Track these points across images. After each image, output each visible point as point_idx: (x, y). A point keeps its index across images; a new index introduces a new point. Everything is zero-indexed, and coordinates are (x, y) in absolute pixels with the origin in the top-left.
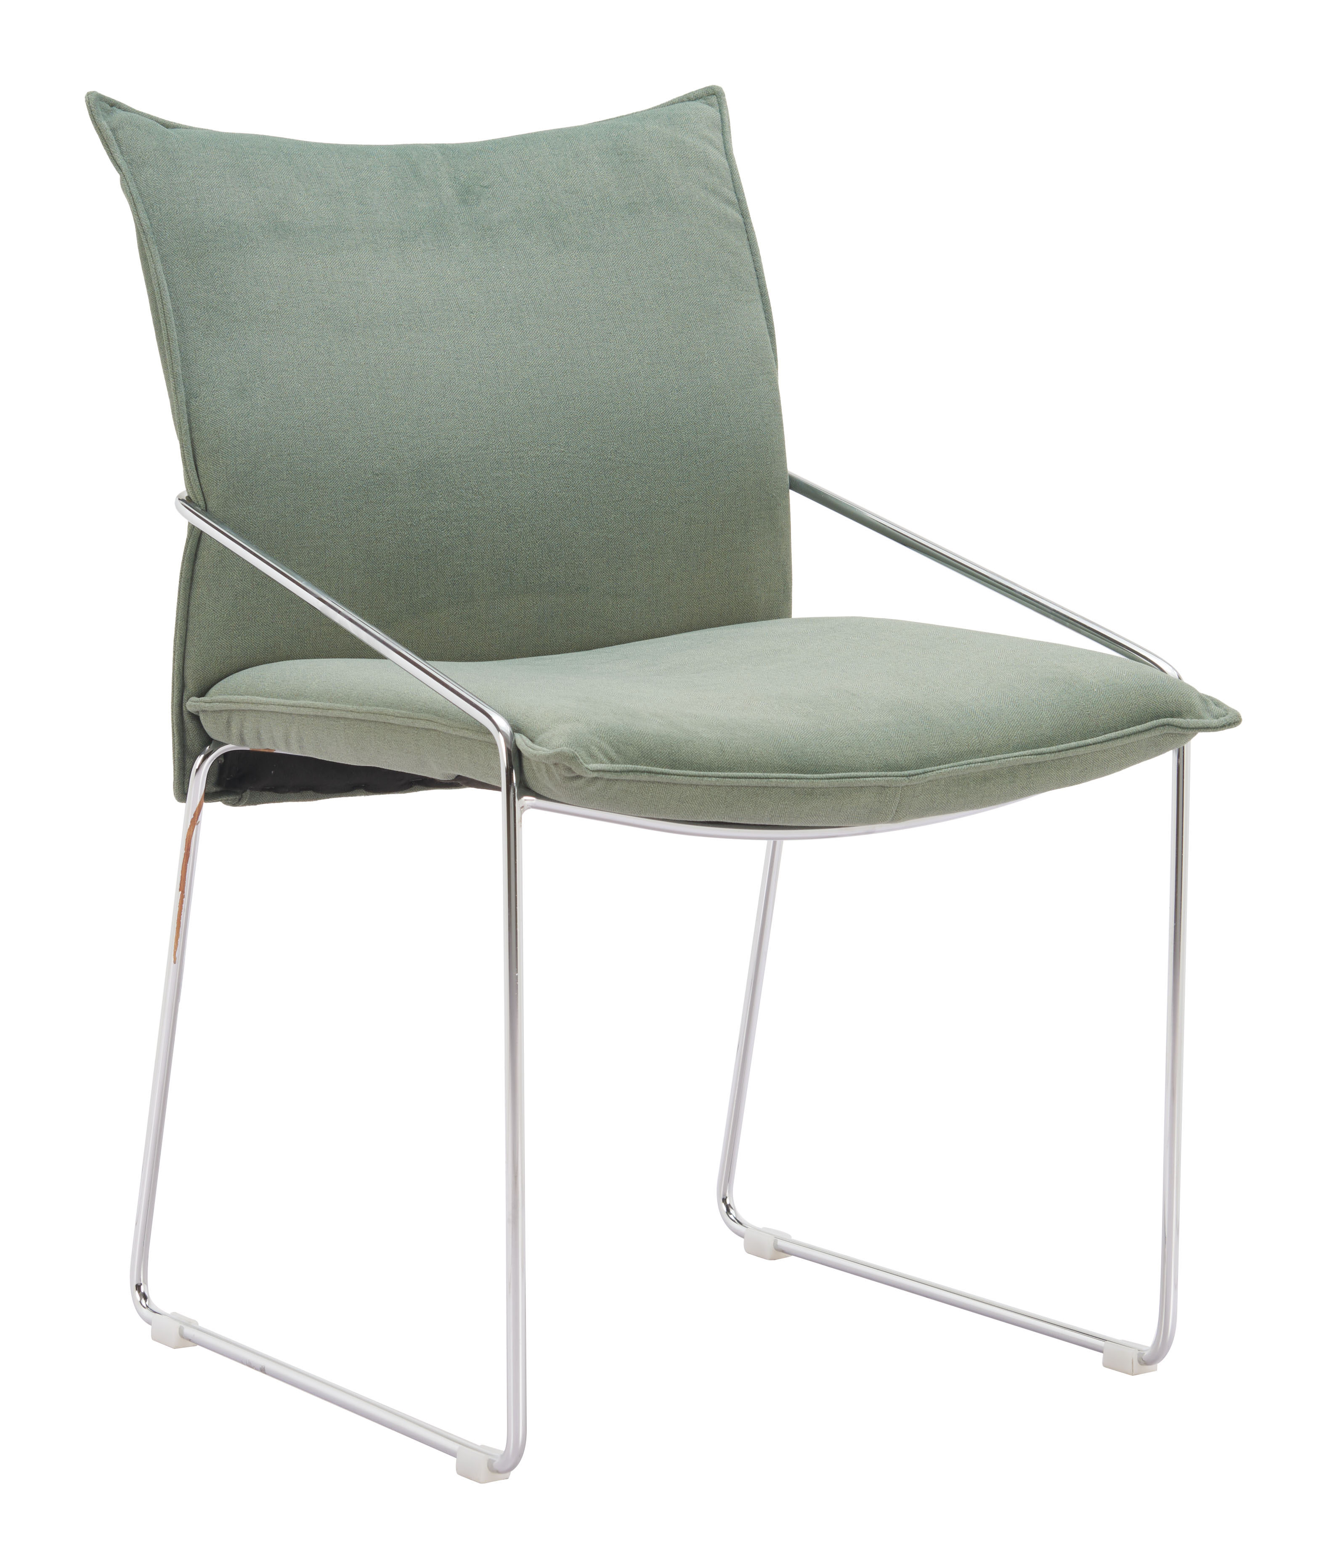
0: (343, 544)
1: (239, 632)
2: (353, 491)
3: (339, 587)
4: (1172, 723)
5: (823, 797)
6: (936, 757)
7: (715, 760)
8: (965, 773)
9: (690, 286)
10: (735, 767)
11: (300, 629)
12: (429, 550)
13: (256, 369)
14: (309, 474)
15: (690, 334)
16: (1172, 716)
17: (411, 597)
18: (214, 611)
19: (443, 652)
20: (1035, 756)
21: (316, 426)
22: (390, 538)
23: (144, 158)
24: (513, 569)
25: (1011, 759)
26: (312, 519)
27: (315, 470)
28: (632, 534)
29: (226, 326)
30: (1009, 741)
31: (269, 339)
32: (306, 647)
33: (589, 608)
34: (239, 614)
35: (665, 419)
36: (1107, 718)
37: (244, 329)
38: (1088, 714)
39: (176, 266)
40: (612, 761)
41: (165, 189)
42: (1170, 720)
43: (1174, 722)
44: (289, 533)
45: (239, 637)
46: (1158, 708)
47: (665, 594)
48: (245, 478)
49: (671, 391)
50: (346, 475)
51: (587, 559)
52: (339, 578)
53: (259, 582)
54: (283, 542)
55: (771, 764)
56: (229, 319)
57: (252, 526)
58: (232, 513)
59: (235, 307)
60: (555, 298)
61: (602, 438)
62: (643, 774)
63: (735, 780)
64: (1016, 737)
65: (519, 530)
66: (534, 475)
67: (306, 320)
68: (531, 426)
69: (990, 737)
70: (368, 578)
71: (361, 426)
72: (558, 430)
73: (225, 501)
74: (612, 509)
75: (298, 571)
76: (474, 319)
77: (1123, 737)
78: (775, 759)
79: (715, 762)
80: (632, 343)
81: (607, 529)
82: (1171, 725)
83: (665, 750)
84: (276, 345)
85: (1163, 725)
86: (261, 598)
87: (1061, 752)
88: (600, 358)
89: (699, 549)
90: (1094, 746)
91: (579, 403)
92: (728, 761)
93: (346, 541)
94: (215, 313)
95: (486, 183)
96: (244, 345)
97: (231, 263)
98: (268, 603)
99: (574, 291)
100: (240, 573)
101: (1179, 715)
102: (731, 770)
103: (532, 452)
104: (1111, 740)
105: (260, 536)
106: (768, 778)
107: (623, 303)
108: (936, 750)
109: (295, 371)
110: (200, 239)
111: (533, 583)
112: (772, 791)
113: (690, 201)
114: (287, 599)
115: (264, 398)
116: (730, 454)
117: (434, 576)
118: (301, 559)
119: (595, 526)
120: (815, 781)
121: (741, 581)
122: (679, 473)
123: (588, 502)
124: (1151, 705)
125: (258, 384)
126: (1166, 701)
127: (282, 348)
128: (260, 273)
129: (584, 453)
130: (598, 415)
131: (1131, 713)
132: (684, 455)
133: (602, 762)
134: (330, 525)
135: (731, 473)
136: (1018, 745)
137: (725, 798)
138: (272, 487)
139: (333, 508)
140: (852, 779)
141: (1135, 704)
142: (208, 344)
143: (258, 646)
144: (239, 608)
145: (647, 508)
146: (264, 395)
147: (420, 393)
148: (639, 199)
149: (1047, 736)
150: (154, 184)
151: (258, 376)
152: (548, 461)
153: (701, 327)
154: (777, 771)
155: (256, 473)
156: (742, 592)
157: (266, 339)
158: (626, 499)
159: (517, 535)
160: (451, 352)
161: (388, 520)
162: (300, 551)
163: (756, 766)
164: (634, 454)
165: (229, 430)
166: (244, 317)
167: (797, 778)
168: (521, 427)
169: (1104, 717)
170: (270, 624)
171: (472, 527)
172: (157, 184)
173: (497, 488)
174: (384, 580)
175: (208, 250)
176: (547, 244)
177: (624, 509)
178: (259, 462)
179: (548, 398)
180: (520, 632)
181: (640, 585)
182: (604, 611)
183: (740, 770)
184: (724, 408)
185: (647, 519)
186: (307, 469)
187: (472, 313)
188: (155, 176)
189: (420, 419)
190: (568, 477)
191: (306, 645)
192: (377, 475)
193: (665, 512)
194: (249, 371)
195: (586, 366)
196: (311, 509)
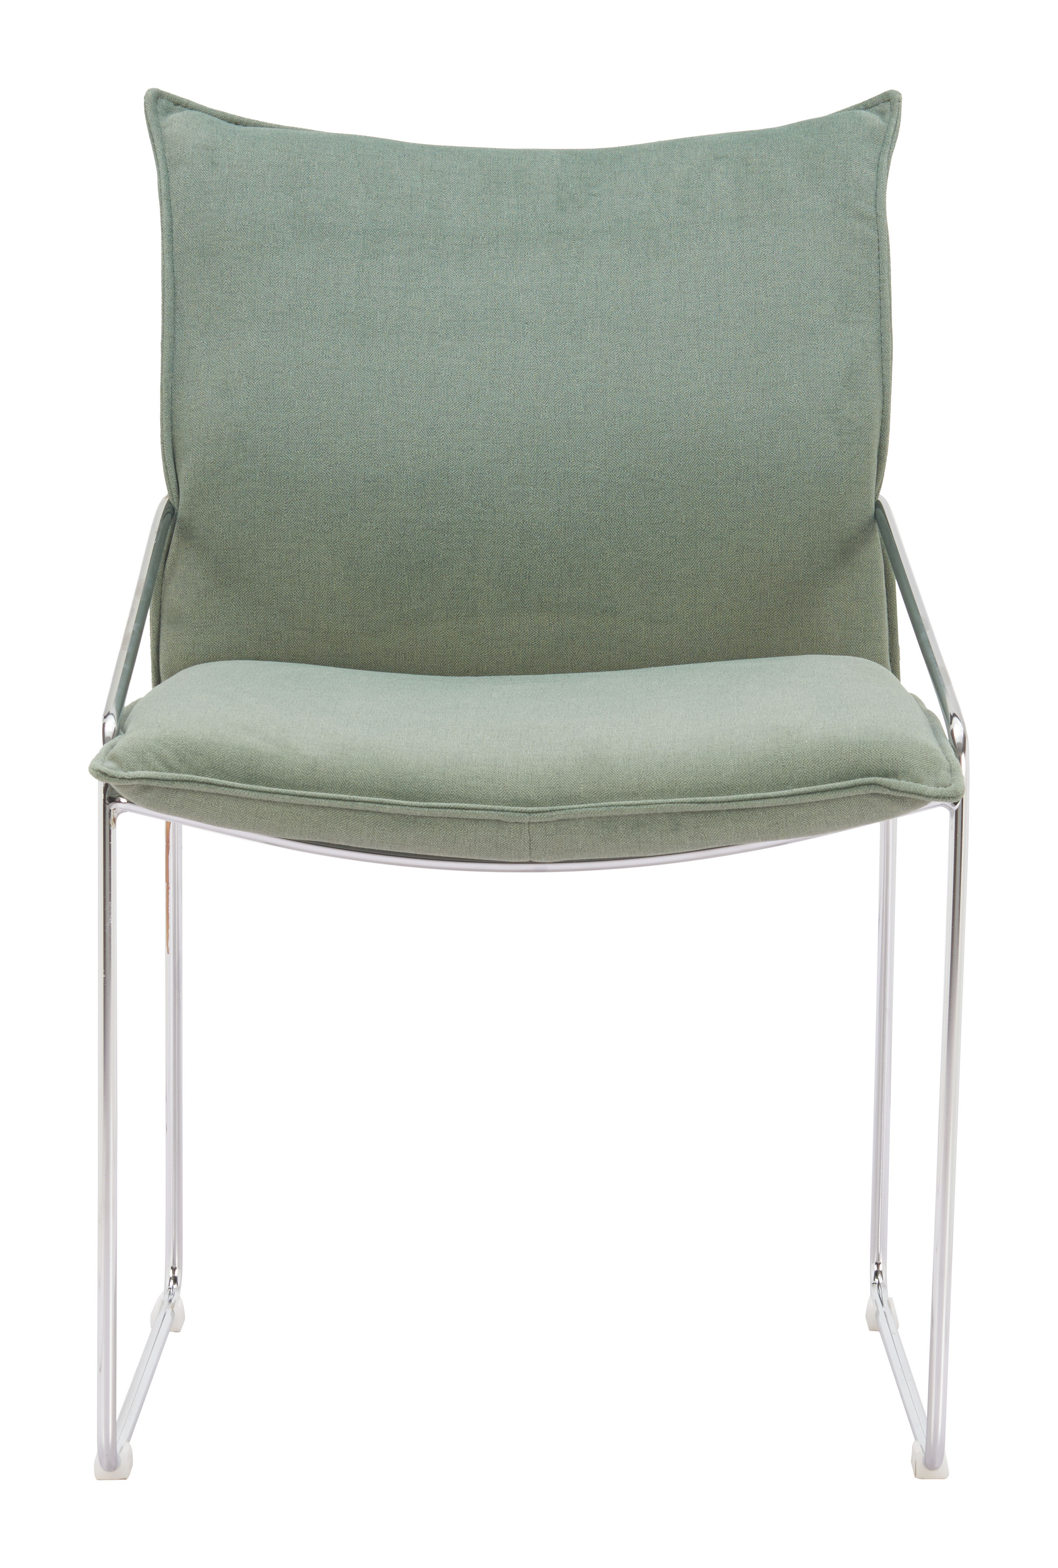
0: (321, 549)
1: (202, 630)
2: (338, 496)
3: (314, 592)
4: (879, 783)
5: (429, 826)
6: (579, 796)
7: (301, 778)
8: (602, 815)
9: (786, 304)
10: (324, 787)
11: (268, 631)
12: (424, 561)
13: (246, 369)
14: (286, 477)
15: (772, 354)
16: (886, 775)
17: (401, 608)
18: (179, 607)
19: (442, 666)
20: (696, 805)
21: (303, 429)
22: (378, 546)
23: (181, 156)
24: (525, 587)
25: (664, 805)
26: (285, 522)
27: (294, 473)
28: (672, 558)
29: (225, 325)
30: (676, 786)
31: (268, 340)
32: (277, 649)
33: (618, 632)
34: (202, 612)
35: (723, 441)
36: (805, 772)
37: (244, 329)
38: (783, 766)
39: (188, 264)
40: (171, 769)
41: (194, 187)
42: (878, 779)
43: (882, 782)
44: (258, 534)
45: (201, 635)
46: (870, 766)
47: (711, 624)
48: (212, 477)
49: (737, 413)
50: (331, 480)
51: (615, 581)
52: (315, 583)
53: (222, 582)
54: (250, 543)
55: (369, 787)
56: (230, 318)
57: (216, 525)
58: (197, 512)
59: (240, 306)
60: (628, 312)
61: (646, 458)
62: (200, 785)
63: (313, 800)
64: (685, 783)
65: (535, 547)
66: (560, 492)
67: (320, 323)
68: (566, 441)
69: (653, 780)
70: (350, 585)
71: (358, 432)
72: (597, 447)
73: (191, 499)
74: (650, 532)
75: (266, 573)
76: (527, 330)
77: (816, 793)
78: (376, 783)
79: (301, 780)
80: (703, 361)
81: (642, 551)
82: (879, 785)
83: (242, 763)
84: (275, 346)
85: (869, 784)
86: (224, 598)
87: (731, 803)
88: (662, 375)
89: (753, 579)
90: (776, 800)
91: (627, 421)
92: (317, 781)
93: (324, 546)
94: (216, 312)
95: (595, 191)
96: (240, 344)
97: (245, 263)
98: (233, 602)
99: (652, 305)
100: (203, 571)
101: (895, 775)
102: (319, 789)
103: (561, 468)
104: (799, 795)
105: (224, 536)
106: (354, 801)
107: (705, 319)
108: (581, 788)
109: (291, 373)
110: (217, 238)
111: (549, 602)
112: (365, 815)
113: (812, 215)
114: (254, 600)
115: (246, 399)
116: (794, 481)
117: (428, 588)
118: (270, 561)
119: (628, 548)
120: (411, 808)
121: (806, 615)
122: (732, 499)
123: (621, 522)
124: (863, 762)
125: (244, 385)
126: (881, 759)
127: (281, 349)
128: (277, 274)
129: (623, 472)
130: (646, 434)
131: (837, 768)
132: (740, 480)
133: (156, 769)
134: (307, 529)
135: (794, 501)
136: (686, 792)
137: (310, 817)
138: (241, 488)
139: (311, 512)
140: (459, 811)
141: (844, 759)
142: (204, 342)
143: (221, 645)
144: (201, 606)
145: (692, 532)
146: (248, 395)
147: (439, 402)
148: (754, 212)
149: (724, 785)
150: (185, 182)
151: (246, 377)
152: (579, 479)
153: (788, 347)
154: (377, 795)
155: (225, 472)
156: (808, 627)
157: (265, 340)
158: (667, 522)
159: (532, 552)
160: (489, 362)
161: (377, 528)
162: (270, 553)
163: (351, 788)
164: (682, 476)
165: (203, 428)
166: (246, 317)
167: (390, 804)
168: (554, 442)
169: (801, 770)
170: (234, 624)
171: (477, 541)
172: (188, 182)
173: (513, 502)
174: (369, 588)
175: (223, 249)
176: (638, 256)
177: (663, 532)
178: (229, 461)
179: (592, 413)
180: (534, 652)
181: (679, 613)
182: (636, 637)
183: (330, 791)
184: (794, 433)
185: (691, 545)
186: (284, 472)
187: (527, 323)
188: (188, 173)
189: (432, 429)
190: (600, 495)
191: (277, 648)
192: (369, 482)
193: (712, 538)
194: (237, 371)
195: (644, 382)
196: (286, 512)
